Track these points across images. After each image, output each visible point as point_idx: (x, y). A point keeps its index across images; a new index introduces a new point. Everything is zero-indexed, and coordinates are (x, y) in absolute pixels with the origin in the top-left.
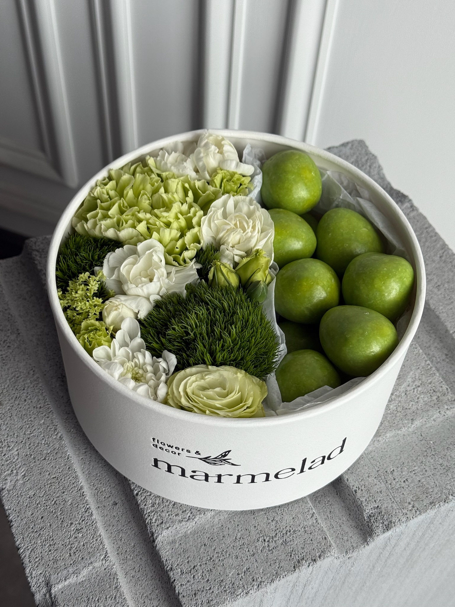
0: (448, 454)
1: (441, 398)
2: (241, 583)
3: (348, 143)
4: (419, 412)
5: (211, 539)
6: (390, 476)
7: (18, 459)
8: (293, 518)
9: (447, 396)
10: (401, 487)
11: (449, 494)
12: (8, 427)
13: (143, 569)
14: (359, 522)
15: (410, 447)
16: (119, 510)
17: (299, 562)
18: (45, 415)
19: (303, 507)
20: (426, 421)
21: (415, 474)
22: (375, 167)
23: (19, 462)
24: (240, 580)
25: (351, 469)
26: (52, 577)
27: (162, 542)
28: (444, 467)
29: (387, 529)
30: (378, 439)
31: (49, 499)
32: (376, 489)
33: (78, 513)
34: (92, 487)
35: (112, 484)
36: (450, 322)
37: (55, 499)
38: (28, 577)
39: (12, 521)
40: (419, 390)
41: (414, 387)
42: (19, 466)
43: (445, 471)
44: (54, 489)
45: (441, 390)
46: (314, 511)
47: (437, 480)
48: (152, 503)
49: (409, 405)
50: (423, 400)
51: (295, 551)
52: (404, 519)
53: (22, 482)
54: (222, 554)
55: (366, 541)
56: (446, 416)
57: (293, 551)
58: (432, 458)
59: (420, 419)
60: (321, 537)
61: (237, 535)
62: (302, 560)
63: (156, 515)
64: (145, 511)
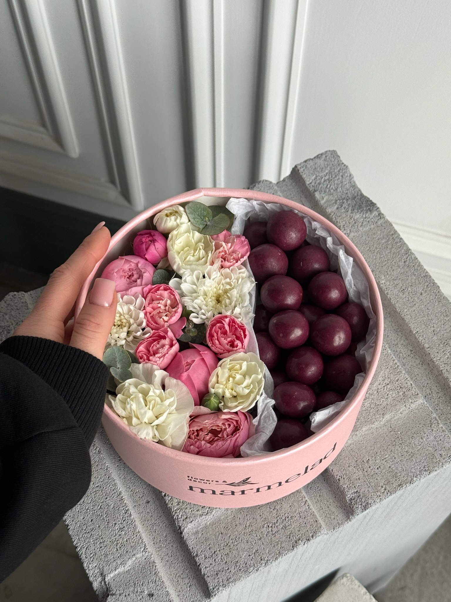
0: (413, 442)
1: (406, 393)
2: (252, 563)
3: (322, 154)
4: (388, 407)
5: (226, 528)
6: (366, 465)
8: (290, 506)
9: (411, 391)
10: (375, 473)
11: (413, 476)
13: (175, 554)
14: (342, 503)
15: (382, 438)
16: (151, 507)
17: (296, 542)
19: (298, 496)
20: (394, 415)
21: (386, 461)
22: (347, 176)
24: (251, 560)
26: (105, 569)
27: (188, 534)
28: (409, 454)
29: (365, 509)
30: (356, 433)
31: (96, 505)
32: (355, 477)
33: (120, 515)
34: (128, 489)
36: (414, 323)
37: (100, 505)
38: (86, 570)
39: (68, 525)
40: (388, 388)
41: (384, 385)
43: (410, 456)
44: (99, 496)
45: (406, 387)
46: (306, 499)
47: (404, 465)
48: (177, 502)
49: (380, 402)
50: (392, 396)
51: (293, 533)
52: (378, 500)
54: (236, 540)
55: (349, 518)
56: (411, 409)
57: (291, 533)
58: (400, 447)
59: (390, 413)
60: (313, 520)
61: (246, 523)
62: (298, 541)
63: (181, 512)
64: (173, 509)
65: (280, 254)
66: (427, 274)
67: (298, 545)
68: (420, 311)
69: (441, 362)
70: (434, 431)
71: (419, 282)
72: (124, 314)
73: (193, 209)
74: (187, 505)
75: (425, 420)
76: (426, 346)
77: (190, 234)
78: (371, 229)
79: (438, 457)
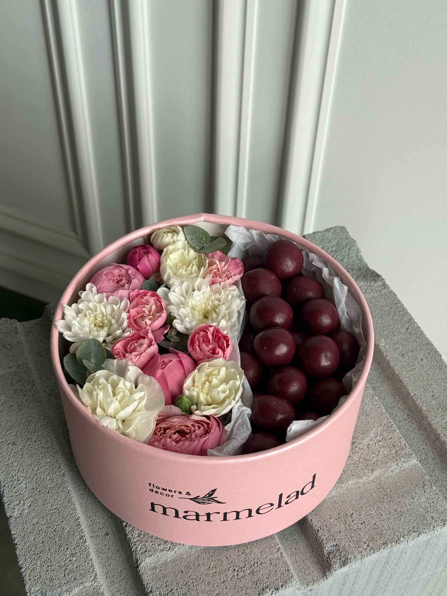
0: (402, 501)
1: (399, 451)
3: (331, 229)
4: (379, 463)
5: (188, 567)
6: (349, 518)
7: (25, 491)
8: (261, 552)
9: (404, 450)
10: (358, 528)
11: (400, 536)
12: (19, 464)
13: (127, 592)
14: (320, 558)
15: (369, 494)
16: (110, 540)
17: (263, 590)
18: (51, 455)
19: (270, 542)
21: (371, 517)
22: (354, 250)
23: (26, 494)
25: (315, 511)
26: (48, 594)
27: (145, 568)
28: (397, 512)
29: (344, 565)
30: (341, 486)
31: (50, 527)
32: (336, 529)
33: (74, 540)
34: (87, 519)
35: (105, 516)
36: (412, 386)
37: (55, 527)
38: (27, 592)
39: (17, 544)
40: (380, 444)
41: (376, 441)
42: (26, 497)
43: (399, 515)
44: (55, 518)
45: (399, 445)
46: (280, 546)
47: (391, 523)
48: (138, 533)
49: (370, 457)
50: (383, 453)
51: (260, 580)
52: (359, 557)
53: (28, 511)
54: (196, 580)
55: (325, 575)
56: (403, 468)
57: (258, 580)
58: (388, 504)
59: (379, 470)
60: (284, 569)
61: (210, 564)
62: (266, 588)
63: (141, 544)
64: (132, 540)
65: (274, 278)
66: (429, 343)
67: (265, 593)
68: (419, 376)
69: (439, 425)
70: (426, 492)
71: (421, 349)
72: (107, 315)
73: (191, 231)
74: (148, 537)
75: (417, 480)
76: (424, 408)
77: (185, 250)
78: (374, 296)
79: (429, 519)
